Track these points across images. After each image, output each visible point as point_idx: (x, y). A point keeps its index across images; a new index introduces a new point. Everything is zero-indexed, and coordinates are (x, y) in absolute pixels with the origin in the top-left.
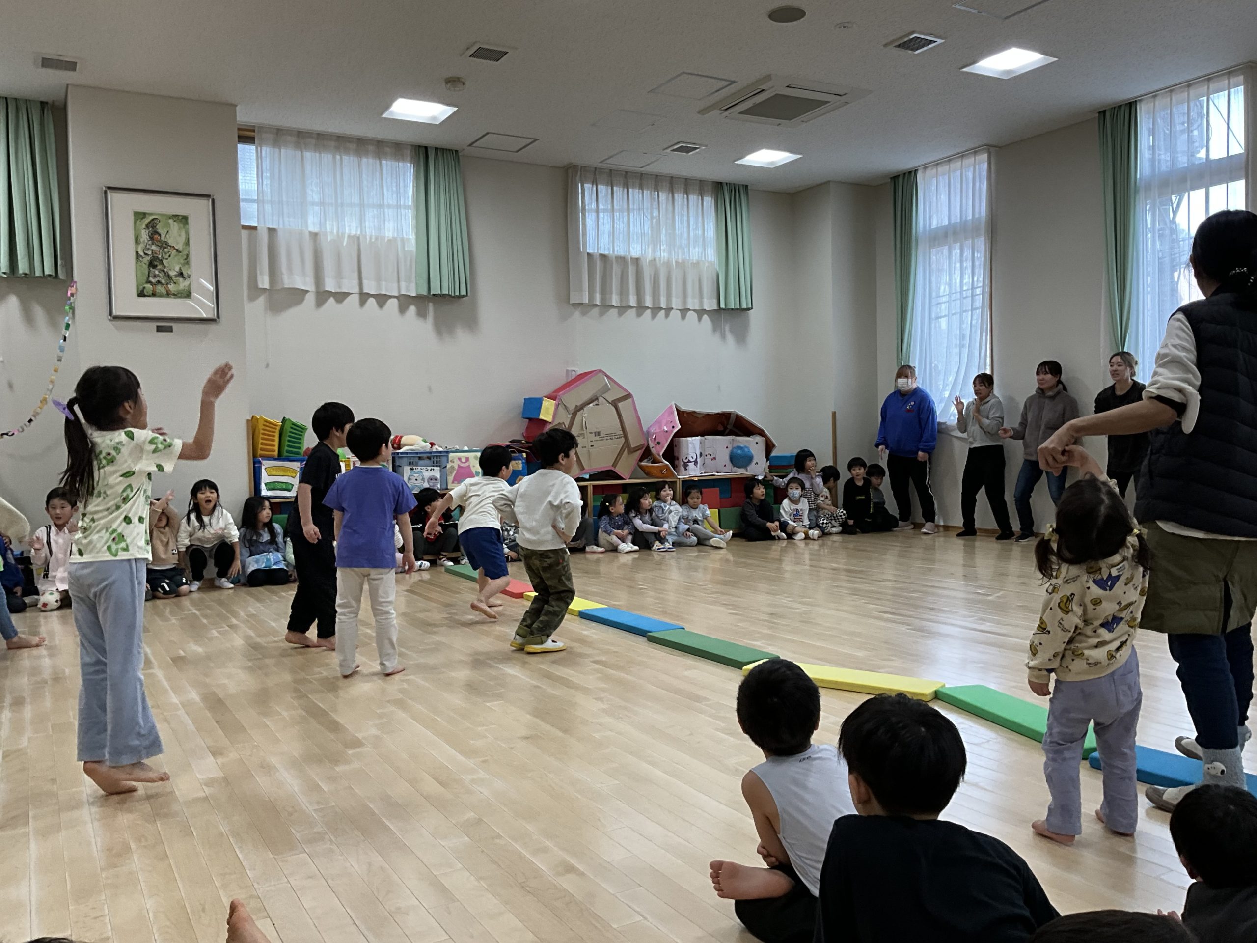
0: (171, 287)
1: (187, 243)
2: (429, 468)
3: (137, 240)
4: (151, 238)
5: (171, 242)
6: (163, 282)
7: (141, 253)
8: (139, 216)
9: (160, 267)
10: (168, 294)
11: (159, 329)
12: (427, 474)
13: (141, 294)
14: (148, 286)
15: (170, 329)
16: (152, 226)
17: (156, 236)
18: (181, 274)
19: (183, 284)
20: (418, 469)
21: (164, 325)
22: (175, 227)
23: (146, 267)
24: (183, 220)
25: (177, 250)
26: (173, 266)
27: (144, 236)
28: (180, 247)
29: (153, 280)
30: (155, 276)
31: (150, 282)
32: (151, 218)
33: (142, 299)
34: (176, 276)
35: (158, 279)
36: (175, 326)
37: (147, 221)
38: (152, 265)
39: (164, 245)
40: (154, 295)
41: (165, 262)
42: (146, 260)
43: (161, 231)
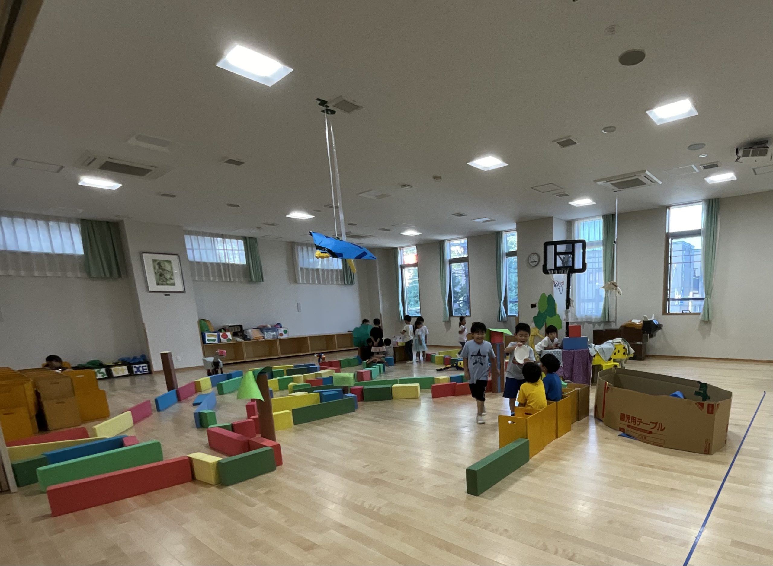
0: (168, 282)
1: (172, 268)
3: (154, 268)
4: (159, 268)
5: (166, 269)
6: (165, 281)
7: (156, 272)
8: (154, 261)
9: (163, 276)
10: (167, 284)
11: (165, 295)
13: (158, 284)
14: (160, 282)
15: (169, 295)
16: (159, 264)
17: (161, 267)
18: (171, 278)
19: (172, 281)
21: (167, 294)
22: (167, 264)
23: (158, 276)
24: (169, 262)
25: (169, 271)
27: (157, 267)
28: (170, 270)
29: (161, 280)
30: (162, 279)
32: (158, 261)
34: (169, 279)
36: (171, 294)
37: (157, 262)
38: (160, 275)
39: (164, 270)
40: (162, 285)
41: (165, 275)
42: (158, 274)
43: (162, 265)
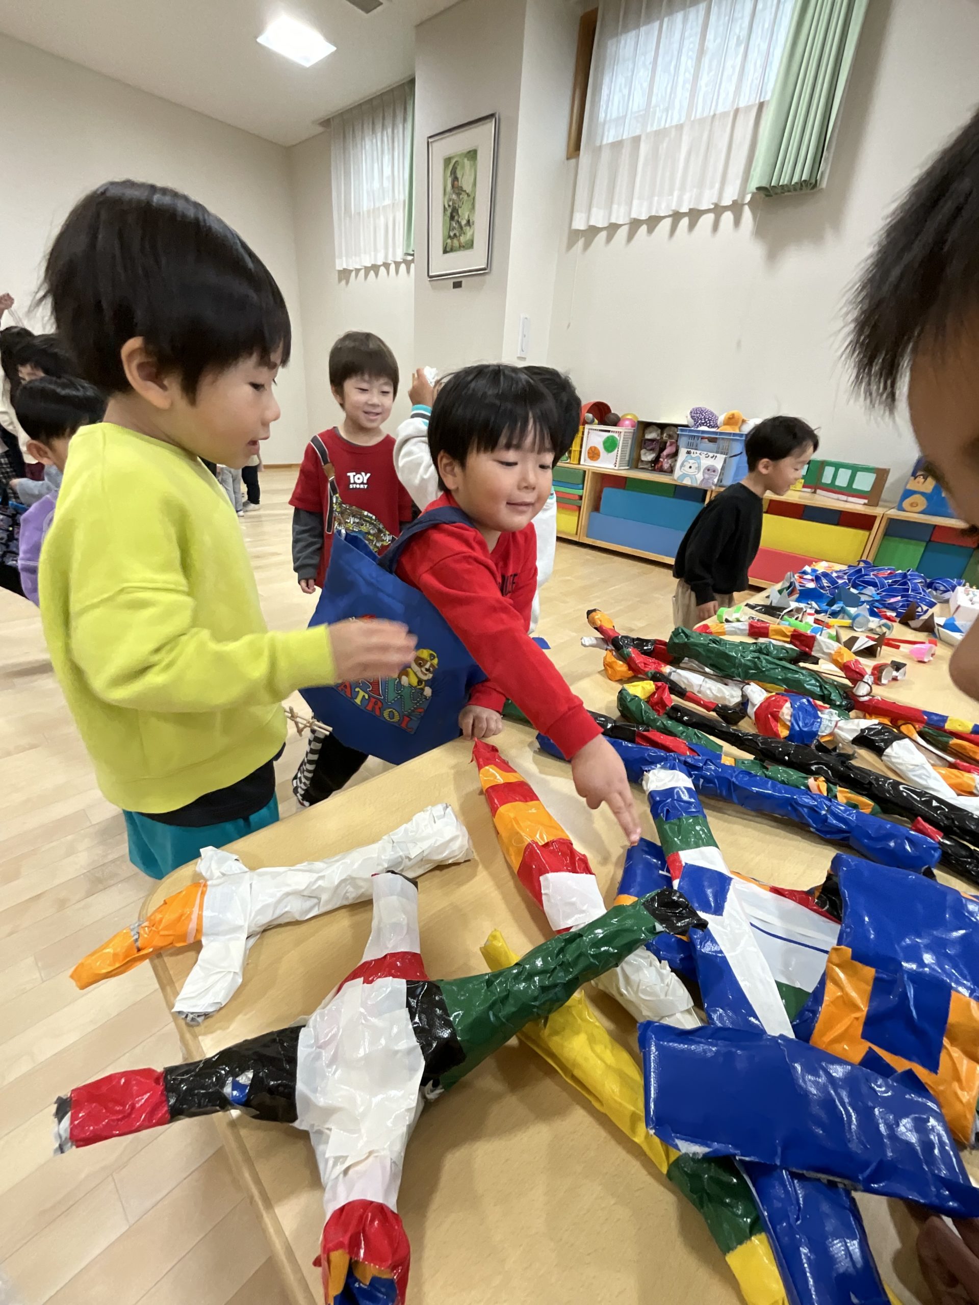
0: (463, 239)
1: (475, 181)
2: (711, 454)
4: (453, 186)
5: (464, 186)
6: (458, 234)
7: (447, 206)
8: (447, 163)
9: (456, 218)
10: (462, 247)
11: (454, 286)
12: (706, 462)
13: (445, 252)
14: (449, 241)
15: (461, 286)
16: (455, 172)
17: (456, 184)
18: (469, 222)
19: (469, 233)
20: (695, 453)
21: (457, 281)
22: (468, 166)
23: (448, 219)
24: (473, 155)
25: (468, 194)
26: (464, 214)
27: (449, 185)
28: (470, 191)
29: (452, 234)
30: (453, 229)
31: (450, 237)
32: (454, 162)
33: (447, 255)
34: (466, 225)
35: (455, 232)
36: (465, 282)
37: (451, 166)
38: (452, 218)
39: (461, 192)
40: (452, 250)
41: (461, 211)
42: (449, 210)
43: (459, 175)
